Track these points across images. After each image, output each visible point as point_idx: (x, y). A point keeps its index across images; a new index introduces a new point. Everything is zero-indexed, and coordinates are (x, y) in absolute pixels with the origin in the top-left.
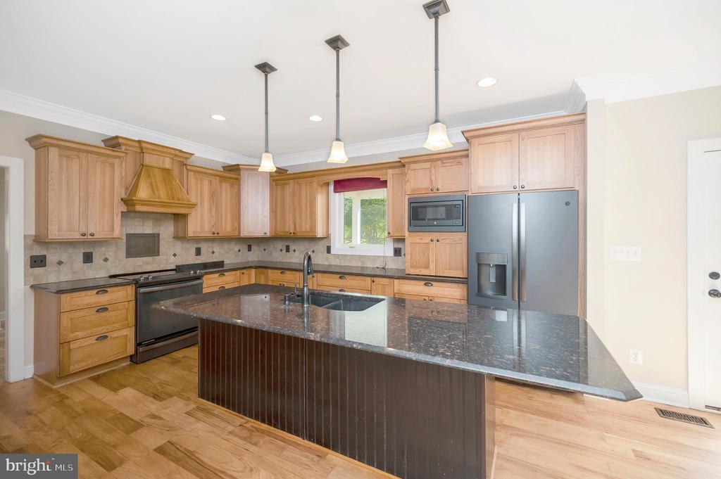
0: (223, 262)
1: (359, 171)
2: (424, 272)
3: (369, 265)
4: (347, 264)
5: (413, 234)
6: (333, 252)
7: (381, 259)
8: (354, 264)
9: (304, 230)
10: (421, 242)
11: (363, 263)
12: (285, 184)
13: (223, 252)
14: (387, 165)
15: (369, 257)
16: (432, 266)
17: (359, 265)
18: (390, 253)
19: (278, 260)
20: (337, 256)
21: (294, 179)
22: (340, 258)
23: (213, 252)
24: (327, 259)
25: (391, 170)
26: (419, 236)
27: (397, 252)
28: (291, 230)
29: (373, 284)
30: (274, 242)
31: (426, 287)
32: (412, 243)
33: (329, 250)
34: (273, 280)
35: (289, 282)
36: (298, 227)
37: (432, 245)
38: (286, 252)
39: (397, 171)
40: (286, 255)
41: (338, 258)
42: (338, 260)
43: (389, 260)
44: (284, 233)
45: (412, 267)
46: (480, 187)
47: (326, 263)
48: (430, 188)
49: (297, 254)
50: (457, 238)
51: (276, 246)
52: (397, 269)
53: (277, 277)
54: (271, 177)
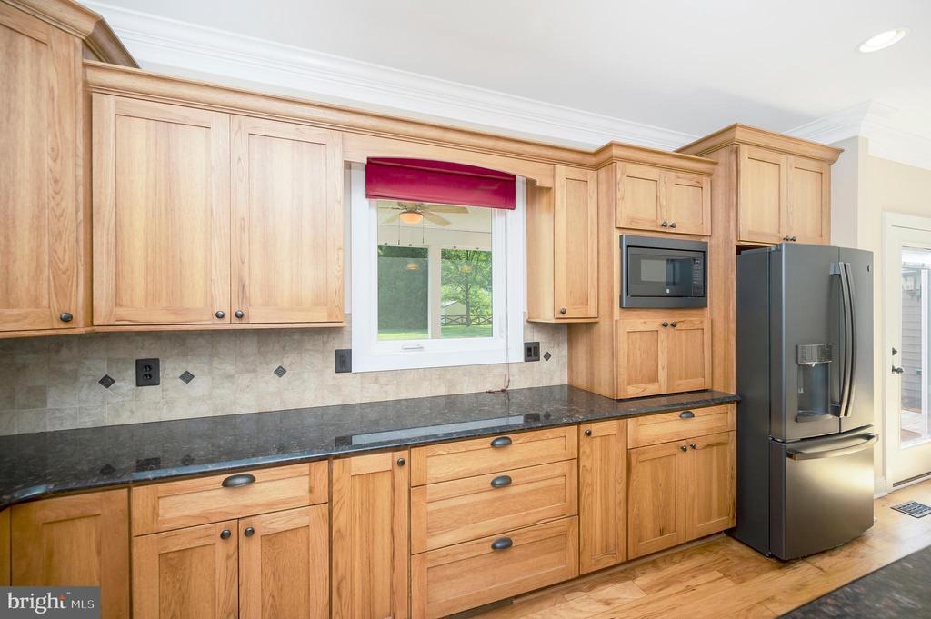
1: (491, 151)
2: (652, 389)
3: (468, 388)
4: (403, 396)
5: (627, 313)
6: (355, 367)
7: (499, 370)
8: (426, 391)
10: (644, 328)
15: (466, 370)
16: (662, 375)
17: (442, 391)
18: (518, 355)
20: (375, 376)
21: (233, 112)
22: (383, 380)
24: (339, 388)
26: (641, 317)
27: (532, 352)
28: (222, 305)
29: (584, 440)
30: (58, 351)
31: (682, 422)
32: (629, 332)
33: (343, 362)
34: (165, 527)
35: (273, 508)
36: (255, 293)
37: (664, 334)
38: (138, 385)
39: (575, 173)
40: (137, 397)
41: (376, 381)
42: (376, 387)
43: (514, 370)
44: (176, 313)
45: (629, 384)
46: (751, 233)
47: (335, 401)
48: (661, 222)
49: (200, 385)
50: (696, 320)
51: (68, 368)
52: (530, 389)
53: (195, 510)
54: (86, 65)
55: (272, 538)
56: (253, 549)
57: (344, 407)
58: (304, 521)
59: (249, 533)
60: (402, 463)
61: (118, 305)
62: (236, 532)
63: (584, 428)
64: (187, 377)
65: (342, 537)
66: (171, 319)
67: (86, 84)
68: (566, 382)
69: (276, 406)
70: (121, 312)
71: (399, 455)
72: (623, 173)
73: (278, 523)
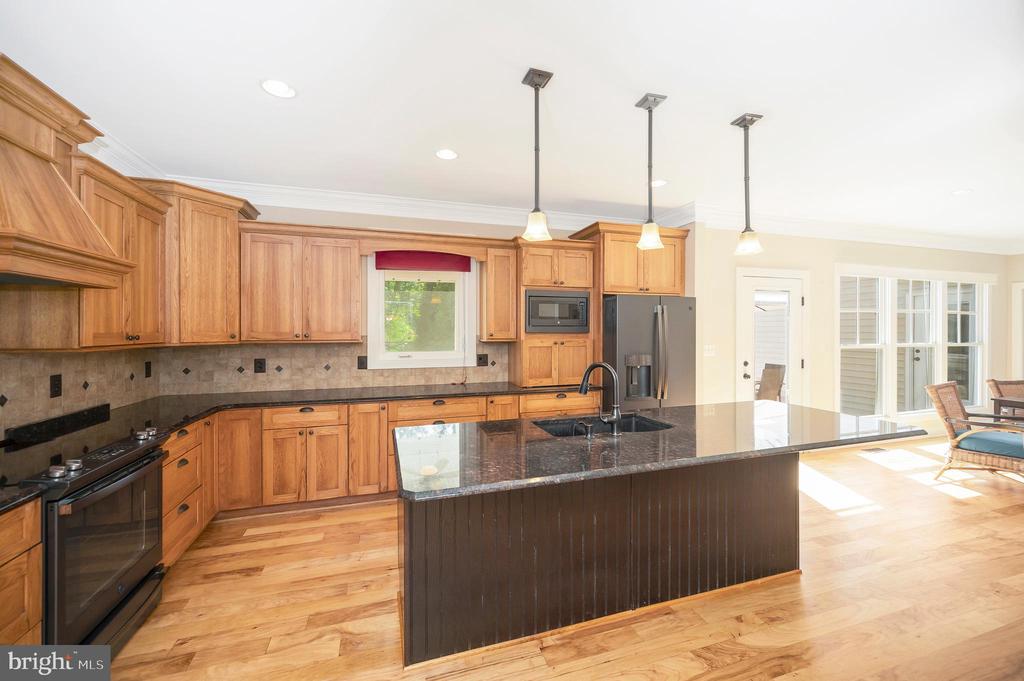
0: (108, 405)
2: (546, 382)
3: (439, 381)
4: (398, 384)
5: (530, 336)
6: (371, 365)
7: (459, 371)
8: (412, 382)
9: (328, 328)
10: (541, 345)
11: (428, 378)
12: (281, 242)
13: (104, 382)
14: (488, 242)
15: (438, 371)
16: (555, 374)
17: (422, 382)
18: (472, 362)
19: (231, 390)
20: (381, 372)
21: (304, 235)
22: (386, 374)
23: (86, 385)
24: (360, 378)
25: (493, 250)
26: (539, 338)
27: (482, 360)
28: (298, 330)
29: (490, 405)
30: (219, 354)
31: (558, 400)
32: (531, 347)
33: (362, 363)
34: (276, 427)
35: (322, 425)
36: (314, 325)
37: (555, 349)
38: (256, 372)
39: (501, 252)
40: (255, 379)
41: (382, 375)
42: (381, 378)
43: (470, 372)
44: (277, 335)
45: (531, 378)
46: (612, 286)
47: (357, 385)
48: (553, 280)
49: (285, 374)
50: (581, 340)
51: (224, 362)
52: (481, 383)
53: (288, 421)
54: (240, 222)
55: (321, 438)
56: (313, 441)
57: (363, 389)
58: (335, 431)
59: (311, 433)
60: (383, 409)
61: (252, 331)
62: (305, 432)
63: (490, 399)
64: (279, 369)
65: (354, 442)
66: (274, 338)
67: (239, 229)
68: (507, 380)
69: (325, 387)
70: (253, 334)
71: (382, 405)
72: (526, 253)
73: (324, 431)
